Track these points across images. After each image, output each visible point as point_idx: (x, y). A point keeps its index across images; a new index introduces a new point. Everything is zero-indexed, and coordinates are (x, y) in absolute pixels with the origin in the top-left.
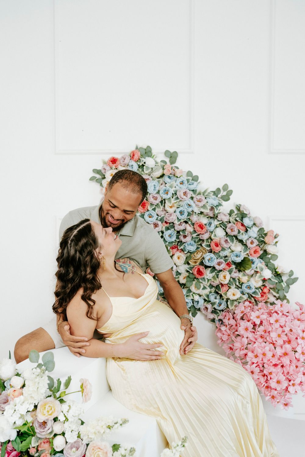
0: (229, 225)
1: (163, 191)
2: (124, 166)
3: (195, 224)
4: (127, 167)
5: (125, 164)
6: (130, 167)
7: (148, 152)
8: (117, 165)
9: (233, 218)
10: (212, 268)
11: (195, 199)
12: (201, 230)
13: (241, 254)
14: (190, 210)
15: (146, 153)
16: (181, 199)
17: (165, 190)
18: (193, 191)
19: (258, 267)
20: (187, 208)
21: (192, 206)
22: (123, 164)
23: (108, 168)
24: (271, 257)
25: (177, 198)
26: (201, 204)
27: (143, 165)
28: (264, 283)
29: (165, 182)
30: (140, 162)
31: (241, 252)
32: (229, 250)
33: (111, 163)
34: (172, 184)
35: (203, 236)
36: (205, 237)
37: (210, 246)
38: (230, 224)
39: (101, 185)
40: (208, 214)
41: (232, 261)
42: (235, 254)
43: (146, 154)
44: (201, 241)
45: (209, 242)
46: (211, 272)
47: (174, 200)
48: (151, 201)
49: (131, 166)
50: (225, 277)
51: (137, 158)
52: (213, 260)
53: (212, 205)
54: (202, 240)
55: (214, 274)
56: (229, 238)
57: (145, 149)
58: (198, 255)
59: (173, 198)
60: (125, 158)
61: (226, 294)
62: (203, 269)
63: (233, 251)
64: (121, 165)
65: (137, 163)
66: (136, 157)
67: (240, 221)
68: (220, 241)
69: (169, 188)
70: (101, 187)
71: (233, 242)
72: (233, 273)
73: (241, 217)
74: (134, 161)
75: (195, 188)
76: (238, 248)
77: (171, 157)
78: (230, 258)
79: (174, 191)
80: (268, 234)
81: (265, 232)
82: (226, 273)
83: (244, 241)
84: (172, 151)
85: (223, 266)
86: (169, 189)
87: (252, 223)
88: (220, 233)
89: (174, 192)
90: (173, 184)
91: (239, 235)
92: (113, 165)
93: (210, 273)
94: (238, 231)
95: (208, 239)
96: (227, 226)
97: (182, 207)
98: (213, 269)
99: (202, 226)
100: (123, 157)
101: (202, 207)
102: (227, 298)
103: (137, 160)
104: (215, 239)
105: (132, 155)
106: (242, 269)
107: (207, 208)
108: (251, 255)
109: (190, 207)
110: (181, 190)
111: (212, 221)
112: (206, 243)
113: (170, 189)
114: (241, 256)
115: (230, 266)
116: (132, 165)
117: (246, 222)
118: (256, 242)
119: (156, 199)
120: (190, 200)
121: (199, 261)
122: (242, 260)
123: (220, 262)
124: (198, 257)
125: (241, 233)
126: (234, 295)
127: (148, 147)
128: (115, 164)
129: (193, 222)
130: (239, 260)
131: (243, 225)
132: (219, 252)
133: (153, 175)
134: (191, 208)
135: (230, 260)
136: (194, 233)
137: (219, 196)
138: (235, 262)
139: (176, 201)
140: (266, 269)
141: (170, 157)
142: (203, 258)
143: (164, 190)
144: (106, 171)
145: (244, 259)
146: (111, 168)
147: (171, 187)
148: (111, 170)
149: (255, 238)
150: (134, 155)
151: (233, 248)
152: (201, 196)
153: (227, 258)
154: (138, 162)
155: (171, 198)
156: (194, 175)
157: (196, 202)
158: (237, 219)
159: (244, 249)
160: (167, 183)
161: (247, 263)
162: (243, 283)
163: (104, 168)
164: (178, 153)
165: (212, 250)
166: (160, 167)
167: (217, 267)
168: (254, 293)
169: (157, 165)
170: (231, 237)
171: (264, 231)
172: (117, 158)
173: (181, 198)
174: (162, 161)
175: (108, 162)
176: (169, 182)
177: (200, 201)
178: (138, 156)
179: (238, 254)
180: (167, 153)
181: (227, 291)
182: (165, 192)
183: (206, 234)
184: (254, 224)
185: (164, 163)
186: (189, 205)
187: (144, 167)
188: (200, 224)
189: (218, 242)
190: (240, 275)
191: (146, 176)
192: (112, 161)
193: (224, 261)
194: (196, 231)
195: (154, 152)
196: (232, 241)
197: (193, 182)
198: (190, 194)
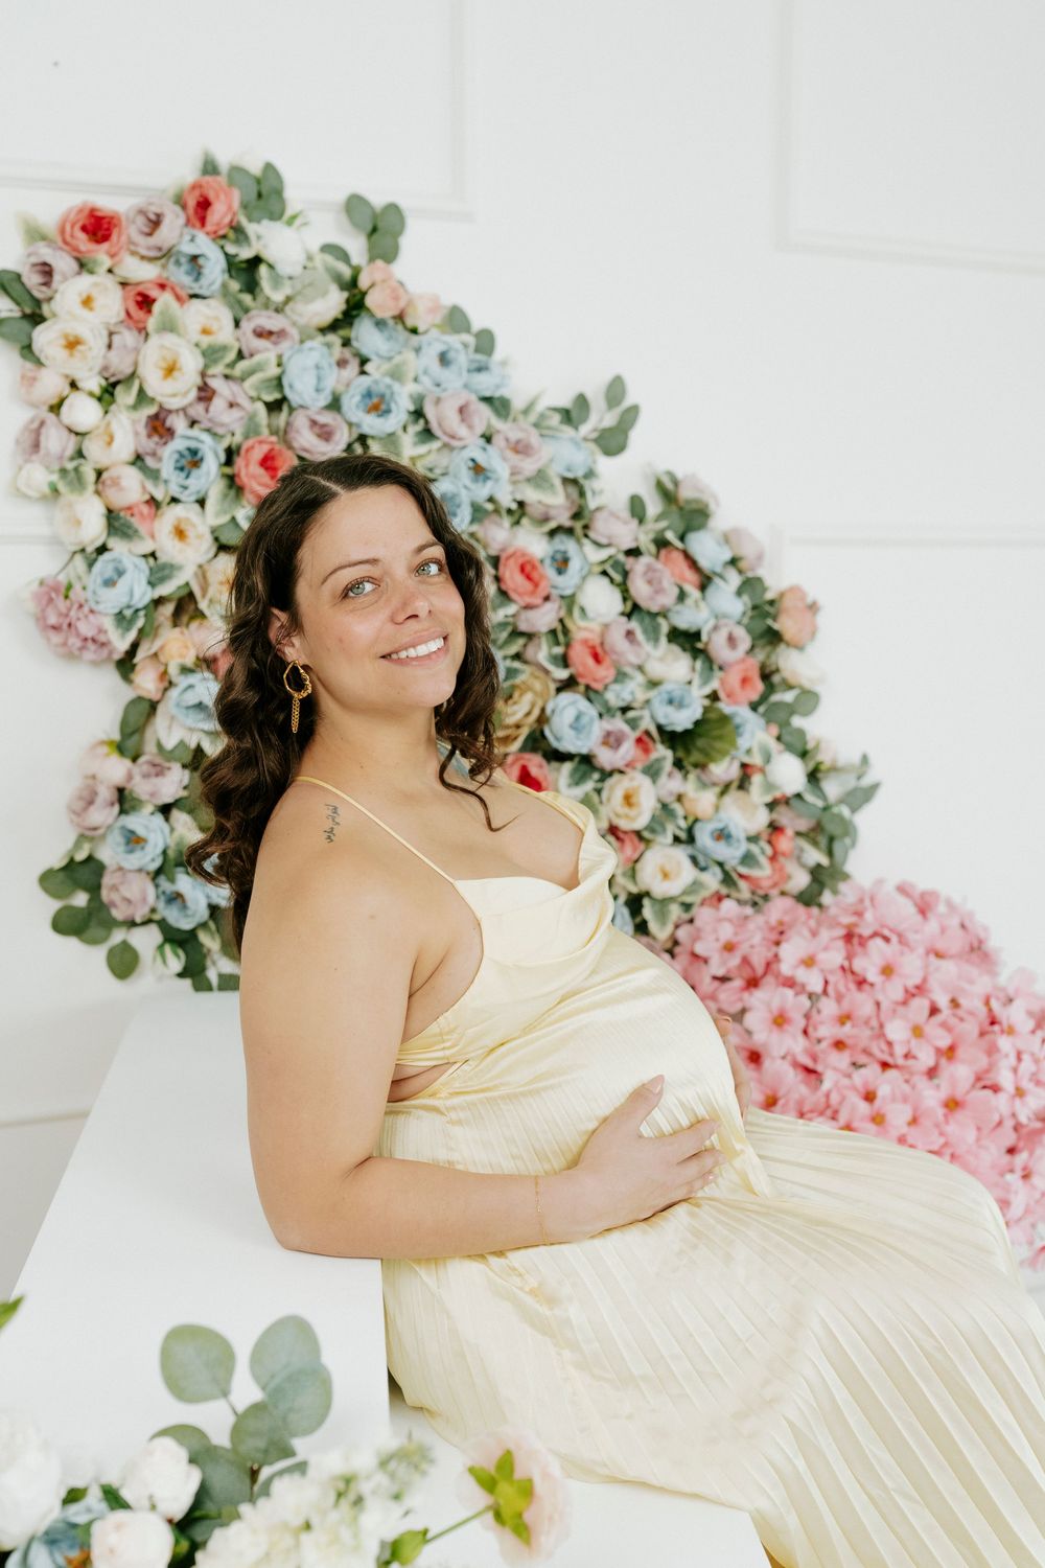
0: (638, 566)
1: (358, 398)
2: (151, 259)
3: (502, 561)
4: (164, 267)
5: (160, 249)
6: (178, 263)
7: (266, 194)
8: (114, 250)
9: (646, 533)
10: (577, 760)
11: (498, 440)
12: (528, 585)
13: (689, 691)
14: (482, 492)
15: (260, 195)
16: (446, 439)
17: (368, 394)
18: (487, 400)
19: (755, 750)
20: (467, 482)
21: (494, 472)
22: (149, 248)
23: (63, 263)
24: (797, 699)
25: (427, 434)
26: (529, 466)
27: (256, 261)
28: (775, 816)
29: (365, 351)
30: (237, 242)
31: (690, 683)
32: (640, 678)
33: (82, 236)
34: (397, 366)
35: (531, 614)
36: (543, 618)
37: (564, 661)
38: (644, 560)
39: (27, 350)
40: (553, 513)
41: (660, 728)
42: (665, 697)
43: (262, 203)
44: (521, 641)
45: (557, 643)
46: (577, 776)
47: (415, 444)
48: (306, 445)
49: (183, 260)
50: (628, 799)
51: (227, 220)
52: (584, 727)
53: (569, 470)
54: (522, 634)
55: (589, 786)
56: (641, 622)
57: (258, 181)
58: (515, 708)
59: (405, 429)
60: (159, 216)
61: (630, 873)
62: (541, 766)
63: (653, 684)
64: (133, 253)
65: (222, 247)
66: (218, 214)
67: (678, 544)
68: (603, 635)
69: (388, 380)
70: (29, 365)
71: (656, 640)
72: (663, 779)
73: (681, 528)
74: (208, 234)
75: (498, 387)
76: (675, 667)
77: (374, 230)
78: (646, 713)
79: (411, 396)
80: (787, 603)
81: (769, 596)
82: (632, 779)
83: (704, 637)
84: (378, 200)
85: (628, 749)
86: (389, 387)
87: (727, 556)
88: (601, 601)
89: (415, 403)
90: (404, 363)
91: (679, 607)
92: (93, 246)
93: (570, 786)
94: (676, 591)
95: (553, 632)
96: (628, 567)
97: (446, 478)
98: (584, 767)
99: (528, 568)
100: (142, 212)
101: (528, 480)
102: (634, 890)
103: (221, 233)
104: (586, 629)
105: (192, 203)
106: (696, 756)
107: (552, 486)
108: (729, 696)
109: (481, 477)
110: (443, 395)
111: (567, 545)
112: (550, 648)
113: (396, 387)
114: (686, 702)
115: (646, 751)
116: (194, 258)
117: (707, 548)
118: (745, 640)
119: (326, 434)
120: (482, 442)
121: (524, 732)
122: (697, 723)
123: (608, 734)
124: (514, 714)
125: (689, 601)
126: (666, 875)
127: (269, 168)
128: (105, 246)
129: (493, 552)
130: (682, 720)
131: (693, 563)
132: (606, 687)
133: (300, 315)
134: (489, 484)
135: (647, 724)
136: (502, 605)
137: (586, 429)
138: (669, 729)
139: (423, 449)
140: (780, 752)
141: (369, 227)
142: (543, 719)
143: (364, 392)
144: (57, 277)
145: (704, 713)
146: (83, 265)
147: (396, 375)
148: (79, 273)
149: (739, 623)
150: (204, 205)
151: (656, 669)
152: (522, 430)
153: (631, 714)
154: (222, 242)
155: (400, 432)
156: (477, 324)
157: (509, 454)
158: (670, 536)
159: (702, 669)
160: (373, 357)
161: (716, 733)
162: (696, 820)
163: (45, 264)
164: (406, 214)
165: (580, 680)
166: (326, 278)
167: (606, 758)
168: (748, 859)
169: (309, 265)
170: (647, 620)
171: (765, 589)
172: (117, 213)
173: (445, 433)
174: (329, 248)
175: (62, 231)
176: (381, 353)
177: (520, 449)
178: (230, 207)
179: (677, 694)
180: (354, 206)
181: (636, 861)
182: (367, 401)
183: (548, 606)
184: (733, 562)
185: (338, 259)
186: (478, 470)
187: (263, 270)
188: (526, 558)
189: (596, 641)
190: (689, 786)
191: (269, 317)
192: (84, 229)
193: (626, 728)
194: (513, 595)
195: (294, 197)
196: (654, 637)
197: (479, 361)
198: (484, 416)
